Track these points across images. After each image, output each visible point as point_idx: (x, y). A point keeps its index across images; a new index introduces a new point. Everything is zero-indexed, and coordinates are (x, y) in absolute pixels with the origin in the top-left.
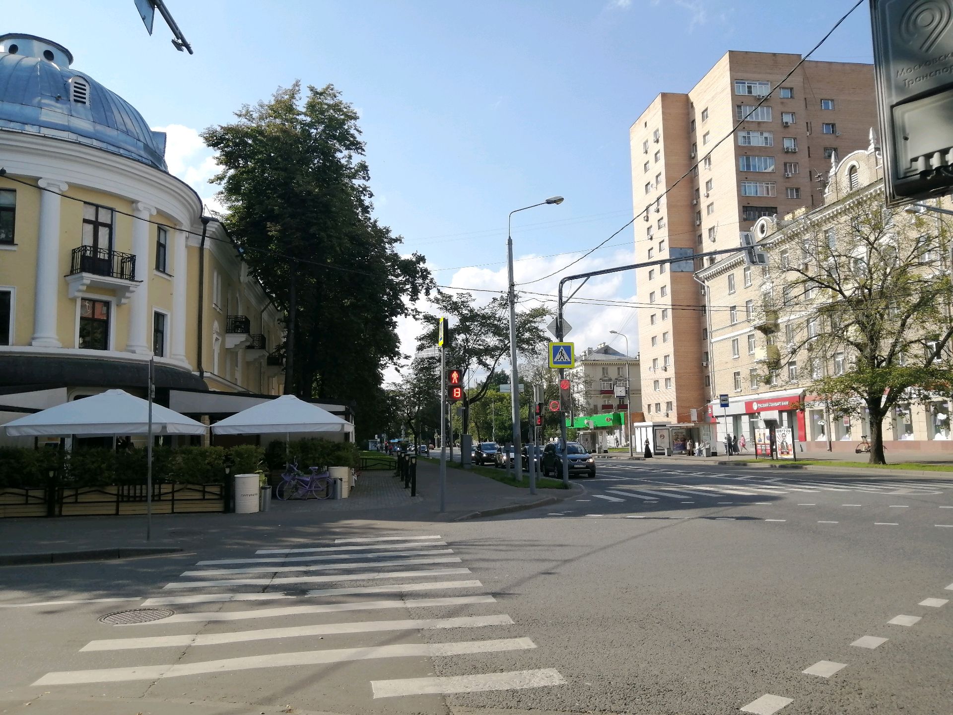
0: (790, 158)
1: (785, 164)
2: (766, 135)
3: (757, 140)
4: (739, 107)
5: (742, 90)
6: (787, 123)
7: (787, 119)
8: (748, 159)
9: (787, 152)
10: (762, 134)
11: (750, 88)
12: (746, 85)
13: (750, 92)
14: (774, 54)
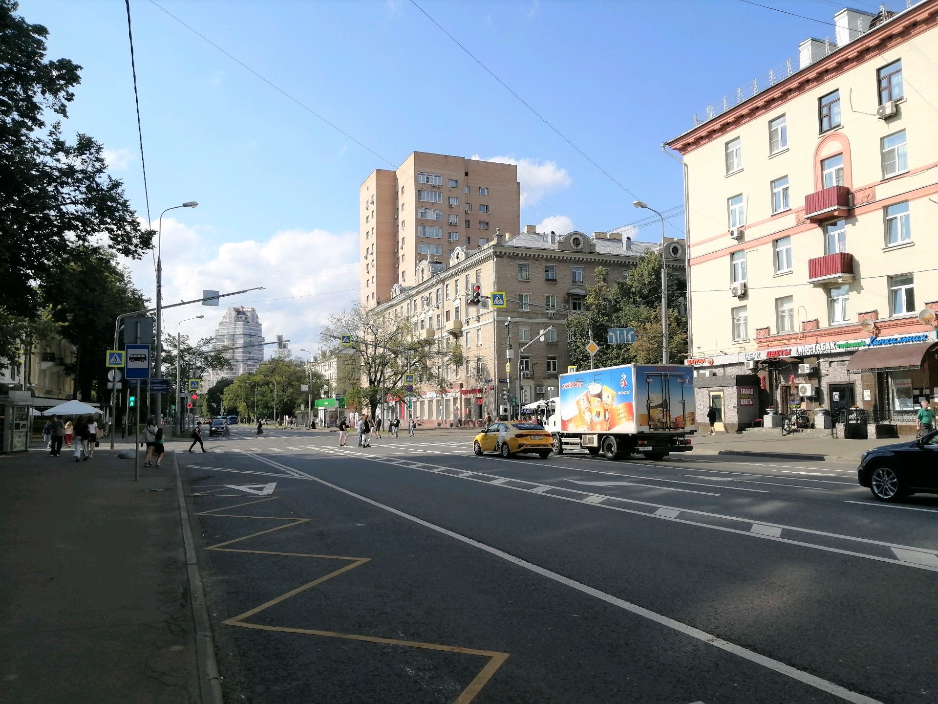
0: (452, 229)
1: (450, 233)
2: (437, 212)
3: (431, 215)
4: (420, 191)
5: (422, 179)
6: (451, 205)
7: (453, 202)
8: (424, 228)
9: (451, 225)
10: (434, 211)
11: (428, 178)
12: (426, 176)
13: (428, 181)
14: (446, 156)
